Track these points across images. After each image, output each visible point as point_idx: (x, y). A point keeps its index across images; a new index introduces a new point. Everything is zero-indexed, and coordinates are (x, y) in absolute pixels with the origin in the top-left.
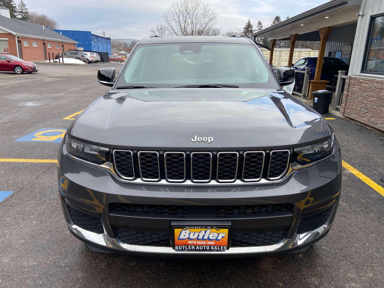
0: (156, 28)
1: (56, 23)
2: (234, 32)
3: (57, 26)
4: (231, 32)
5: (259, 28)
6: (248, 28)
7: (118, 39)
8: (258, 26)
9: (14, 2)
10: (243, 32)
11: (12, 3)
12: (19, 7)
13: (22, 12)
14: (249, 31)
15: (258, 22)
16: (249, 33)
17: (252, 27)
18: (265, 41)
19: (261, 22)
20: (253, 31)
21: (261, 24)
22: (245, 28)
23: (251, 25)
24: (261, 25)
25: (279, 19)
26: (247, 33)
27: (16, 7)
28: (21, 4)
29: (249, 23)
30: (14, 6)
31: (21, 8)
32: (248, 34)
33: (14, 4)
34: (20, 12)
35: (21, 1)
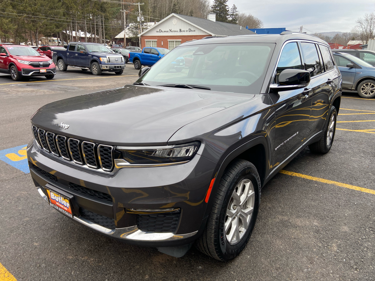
0: (365, 19)
1: (260, 22)
3: (261, 24)
7: (320, 33)
9: (228, 6)
11: (226, 8)
12: (231, 11)
13: (233, 15)
27: (229, 10)
28: (233, 7)
30: (228, 10)
31: (232, 11)
33: (228, 8)
34: (231, 15)
35: (234, 5)
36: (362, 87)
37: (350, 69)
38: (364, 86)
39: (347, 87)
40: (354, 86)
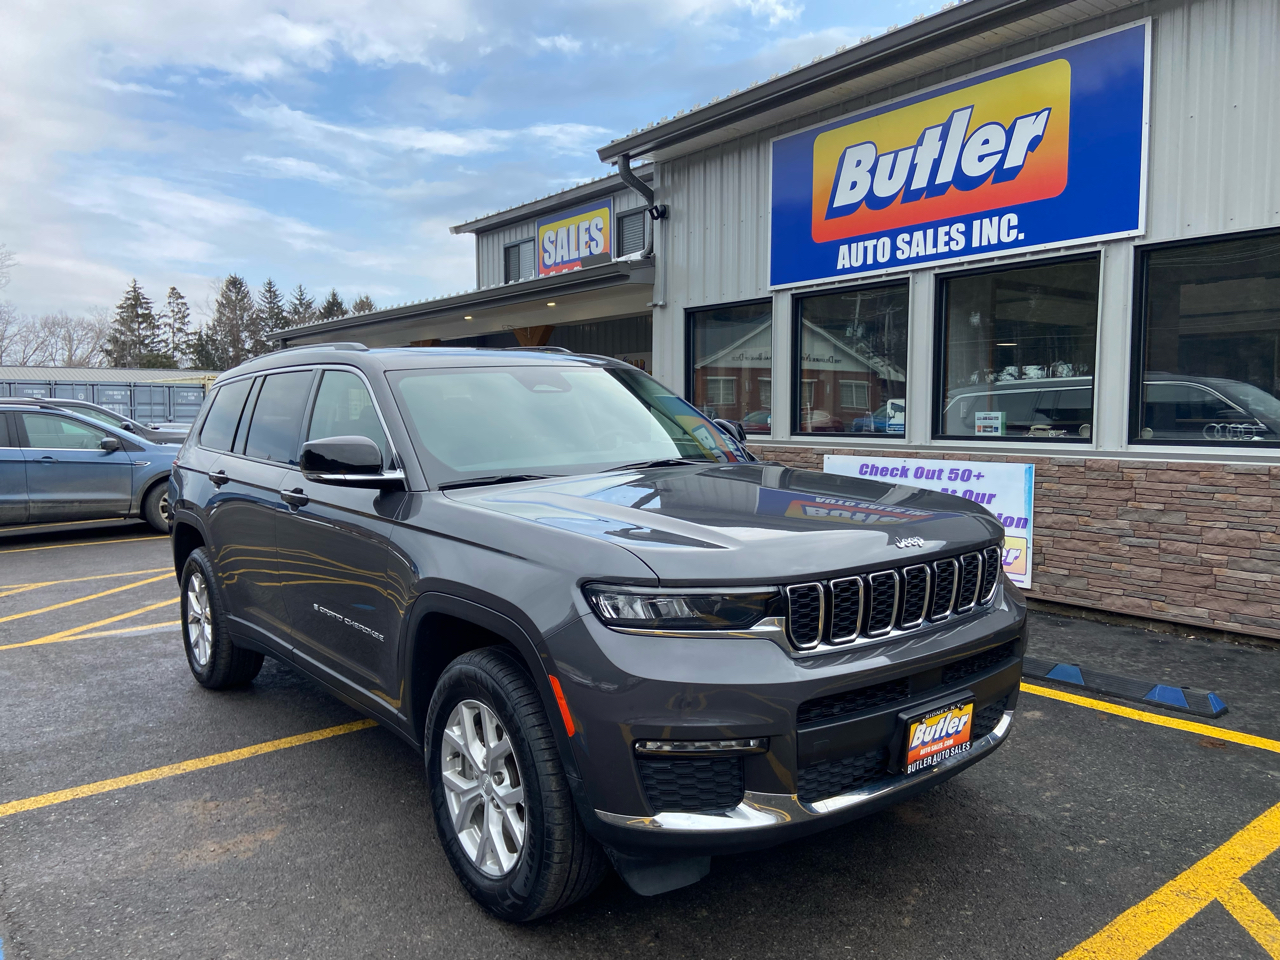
2: (70, 316)
4: (59, 316)
5: (176, 310)
6: (134, 307)
8: (170, 303)
10: (117, 320)
14: (138, 316)
15: (169, 290)
16: (140, 323)
17: (148, 303)
18: (203, 350)
19: (181, 290)
20: (157, 317)
21: (182, 297)
22: (121, 307)
23: (144, 298)
24: (180, 301)
25: (242, 286)
26: (132, 322)
29: (135, 291)
32: (136, 326)
36: (162, 503)
37: (108, 454)
38: (165, 500)
39: (113, 509)
40: (137, 503)
